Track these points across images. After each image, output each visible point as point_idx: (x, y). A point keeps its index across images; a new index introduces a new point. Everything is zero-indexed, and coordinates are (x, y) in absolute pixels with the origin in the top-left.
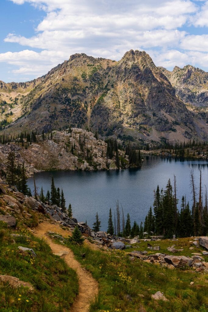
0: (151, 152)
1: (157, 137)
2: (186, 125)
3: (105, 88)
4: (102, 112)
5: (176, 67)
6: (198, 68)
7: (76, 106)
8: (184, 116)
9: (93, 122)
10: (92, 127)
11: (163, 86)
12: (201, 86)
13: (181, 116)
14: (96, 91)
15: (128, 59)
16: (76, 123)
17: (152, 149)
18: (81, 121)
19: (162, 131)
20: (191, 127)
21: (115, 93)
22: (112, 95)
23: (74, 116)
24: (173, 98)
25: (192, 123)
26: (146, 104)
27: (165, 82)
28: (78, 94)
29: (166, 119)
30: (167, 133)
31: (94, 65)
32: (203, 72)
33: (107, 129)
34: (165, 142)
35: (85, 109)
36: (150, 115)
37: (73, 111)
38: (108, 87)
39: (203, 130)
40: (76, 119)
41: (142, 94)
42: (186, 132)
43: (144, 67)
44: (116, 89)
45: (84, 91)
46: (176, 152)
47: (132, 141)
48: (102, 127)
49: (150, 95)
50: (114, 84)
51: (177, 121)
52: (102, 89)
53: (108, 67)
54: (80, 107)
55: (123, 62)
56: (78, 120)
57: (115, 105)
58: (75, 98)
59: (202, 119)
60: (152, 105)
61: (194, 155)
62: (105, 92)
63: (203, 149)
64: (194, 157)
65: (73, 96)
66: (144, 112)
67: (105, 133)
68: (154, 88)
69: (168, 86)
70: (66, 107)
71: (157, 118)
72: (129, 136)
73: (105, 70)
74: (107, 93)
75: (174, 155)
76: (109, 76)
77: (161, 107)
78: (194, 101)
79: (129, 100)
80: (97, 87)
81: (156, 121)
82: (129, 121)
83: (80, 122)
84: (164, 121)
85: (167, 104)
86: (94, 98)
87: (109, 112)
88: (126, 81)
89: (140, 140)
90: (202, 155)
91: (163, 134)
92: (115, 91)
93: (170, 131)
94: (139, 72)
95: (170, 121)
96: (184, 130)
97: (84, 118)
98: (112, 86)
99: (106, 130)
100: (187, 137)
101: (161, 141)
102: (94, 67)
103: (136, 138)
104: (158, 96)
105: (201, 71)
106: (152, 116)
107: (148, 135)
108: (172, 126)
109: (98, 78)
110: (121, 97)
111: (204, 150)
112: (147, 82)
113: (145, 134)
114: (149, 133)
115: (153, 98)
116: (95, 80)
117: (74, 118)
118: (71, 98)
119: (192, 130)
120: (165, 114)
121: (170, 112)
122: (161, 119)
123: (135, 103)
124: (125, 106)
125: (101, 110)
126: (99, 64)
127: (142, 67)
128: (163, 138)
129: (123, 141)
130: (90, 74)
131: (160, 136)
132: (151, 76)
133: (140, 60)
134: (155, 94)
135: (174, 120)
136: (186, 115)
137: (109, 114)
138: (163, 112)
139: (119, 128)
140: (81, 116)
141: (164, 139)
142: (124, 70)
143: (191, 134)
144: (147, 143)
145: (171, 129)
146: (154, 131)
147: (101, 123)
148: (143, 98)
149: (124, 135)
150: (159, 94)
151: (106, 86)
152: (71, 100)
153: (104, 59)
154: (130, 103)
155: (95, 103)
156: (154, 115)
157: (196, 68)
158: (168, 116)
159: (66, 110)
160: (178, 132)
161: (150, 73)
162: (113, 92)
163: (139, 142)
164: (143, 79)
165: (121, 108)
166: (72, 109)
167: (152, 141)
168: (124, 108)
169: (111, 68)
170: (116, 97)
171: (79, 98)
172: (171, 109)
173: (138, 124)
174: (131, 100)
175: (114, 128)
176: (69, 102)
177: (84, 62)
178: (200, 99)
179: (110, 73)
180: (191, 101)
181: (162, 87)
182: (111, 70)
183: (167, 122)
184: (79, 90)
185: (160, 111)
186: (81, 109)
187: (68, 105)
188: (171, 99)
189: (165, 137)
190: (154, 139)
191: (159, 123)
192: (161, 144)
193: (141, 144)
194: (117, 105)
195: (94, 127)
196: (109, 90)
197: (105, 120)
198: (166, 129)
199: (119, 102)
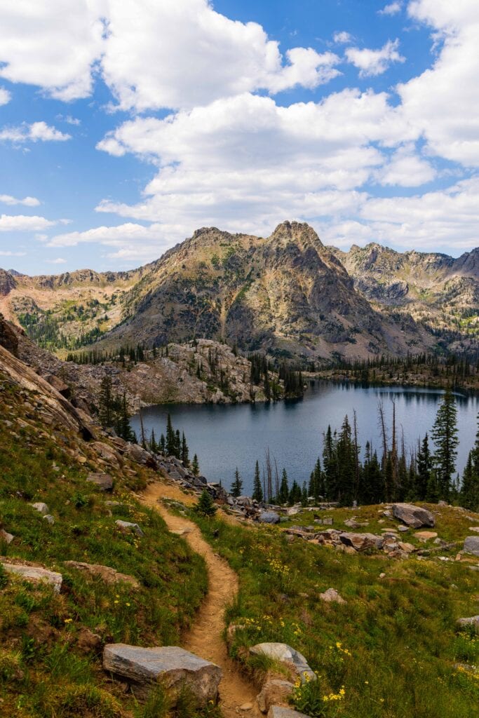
0: (318, 374)
1: (328, 353)
2: (371, 334)
3: (247, 279)
4: (243, 314)
5: (354, 245)
6: (387, 248)
7: (203, 306)
8: (368, 320)
9: (230, 329)
10: (228, 337)
11: (335, 275)
12: (392, 275)
13: (363, 319)
14: (234, 282)
15: (281, 235)
16: (204, 331)
17: (319, 370)
18: (211, 328)
19: (334, 342)
20: (378, 336)
21: (263, 286)
22: (258, 289)
23: (201, 321)
24: (350, 293)
25: (379, 330)
26: (309, 301)
27: (338, 268)
28: (206, 288)
29: (339, 324)
30: (341, 346)
31: (230, 245)
32: (395, 253)
33: (250, 340)
34: (339, 359)
35: (217, 310)
36: (316, 318)
37: (200, 314)
38: (252, 277)
39: (396, 340)
40: (204, 325)
41: (302, 286)
42: (371, 344)
43: (305, 247)
44: (264, 280)
45: (216, 283)
46: (355, 375)
47: (289, 358)
48: (243, 337)
49: (316, 288)
50: (260, 272)
51: (357, 328)
52: (243, 280)
53: (251, 247)
54: (210, 307)
55: (274, 239)
56: (207, 326)
57: (262, 303)
58: (202, 293)
59: (394, 324)
60: (319, 303)
61: (383, 378)
62: (247, 285)
63: (397, 369)
64: (384, 381)
65: (199, 291)
66: (307, 313)
67: (248, 346)
68: (321, 278)
69: (342, 274)
70: (189, 308)
71: (327, 323)
72: (285, 350)
73: (246, 251)
74: (250, 285)
75: (353, 378)
76: (253, 261)
77: (332, 306)
78: (382, 297)
79: (284, 296)
80: (234, 277)
81: (325, 327)
82: (284, 327)
83: (209, 330)
84: (337, 327)
85: (341, 302)
86: (231, 293)
87: (254, 315)
88: (278, 268)
89: (300, 356)
90: (395, 379)
91: (336, 347)
92: (263, 283)
93: (346, 343)
94: (298, 253)
95: (346, 327)
96: (367, 341)
97: (215, 324)
98: (258, 275)
99: (248, 342)
100: (372, 352)
101: (333, 357)
102: (230, 247)
103: (295, 354)
104: (328, 290)
105: (392, 251)
106: (319, 320)
107: (313, 349)
108: (349, 335)
109: (236, 264)
110: (271, 291)
111: (399, 371)
112: (311, 268)
113: (308, 348)
114: (315, 346)
115: (320, 292)
116: (233, 267)
117: (200, 324)
118: (196, 293)
119: (379, 340)
120: (339, 317)
121: (346, 313)
122: (332, 325)
123: (292, 301)
124: (277, 305)
125: (242, 312)
126: (237, 243)
127: (303, 247)
128: (336, 353)
129: (275, 358)
130: (224, 257)
131: (331, 350)
132: (316, 260)
133: (299, 236)
134: (322, 287)
135: (351, 325)
136: (370, 317)
137: (253, 317)
138: (335, 313)
139: (268, 338)
140: (211, 320)
141: (337, 355)
142: (275, 251)
143: (378, 346)
144: (311, 360)
145: (348, 340)
146: (322, 342)
147: (242, 332)
148: (304, 292)
149: (277, 349)
150: (329, 286)
151: (249, 276)
152: (195, 297)
153: (246, 235)
154: (285, 301)
155: (232, 302)
156: (322, 318)
157: (385, 247)
158: (343, 319)
159: (188, 312)
160: (359, 343)
161: (314, 256)
162: (260, 285)
163: (300, 359)
164: (304, 265)
165: (272, 308)
166: (198, 310)
167: (320, 358)
168: (277, 308)
169: (255, 249)
170: (264, 291)
171: (208, 294)
172: (347, 309)
173: (297, 332)
174: (286, 296)
175: (261, 339)
176: (193, 300)
177: (215, 241)
178: (391, 293)
179: (254, 256)
180: (378, 297)
181: (333, 276)
182: (256, 252)
183: (341, 329)
184: (208, 282)
185: (330, 312)
186: (211, 310)
187: (191, 304)
188: (348, 294)
189: (339, 351)
190: (322, 355)
191: (330, 330)
192: (333, 363)
193: (303, 362)
194: (265, 304)
195: (231, 337)
196: (253, 281)
197: (248, 327)
198: (340, 339)
199: (269, 299)
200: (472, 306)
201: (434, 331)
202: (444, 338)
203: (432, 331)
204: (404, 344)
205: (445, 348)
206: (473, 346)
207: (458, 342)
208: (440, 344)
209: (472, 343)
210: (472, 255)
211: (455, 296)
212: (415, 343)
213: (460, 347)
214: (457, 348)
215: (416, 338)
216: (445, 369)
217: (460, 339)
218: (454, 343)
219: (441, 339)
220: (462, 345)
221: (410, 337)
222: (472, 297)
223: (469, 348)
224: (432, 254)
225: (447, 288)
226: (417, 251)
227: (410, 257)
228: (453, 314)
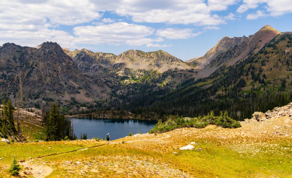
1: (69, 98)
2: (86, 89)
3: (31, 67)
5: (76, 49)
6: (90, 51)
7: (11, 80)
8: (84, 83)
9: (25, 90)
10: (24, 93)
11: (70, 65)
12: (93, 62)
13: (83, 83)
14: (25, 69)
15: (46, 48)
16: (12, 91)
18: (15, 90)
19: (71, 94)
20: (89, 90)
21: (39, 70)
22: (36, 72)
23: (10, 87)
24: (77, 73)
25: (89, 87)
26: (60, 77)
27: (71, 62)
28: (12, 71)
29: (73, 86)
30: (74, 95)
31: (21, 51)
32: (93, 53)
33: (34, 94)
35: (18, 81)
36: (63, 83)
37: (9, 83)
38: (33, 66)
39: (96, 91)
40: (12, 89)
41: (56, 70)
42: (86, 94)
43: (56, 53)
45: (16, 69)
47: (53, 101)
48: (31, 93)
49: (62, 71)
50: (37, 64)
51: (80, 87)
52: (29, 67)
53: (32, 53)
54: (14, 80)
55: (42, 50)
56: (13, 89)
57: (39, 78)
58: (10, 74)
59: (95, 84)
60: (64, 77)
62: (31, 70)
65: (8, 73)
66: (59, 82)
67: (33, 97)
68: (64, 66)
69: (73, 64)
70: (3, 81)
71: (68, 85)
72: (50, 98)
73: (29, 55)
74: (32, 70)
76: (33, 59)
77: (70, 78)
78: (89, 71)
79: (48, 74)
80: (25, 66)
81: (67, 87)
82: (49, 88)
83: (14, 90)
84: (72, 87)
85: (73, 76)
86: (24, 74)
87: (35, 83)
88: (45, 62)
89: (57, 100)
91: (72, 96)
92: (38, 69)
93: (76, 94)
94: (54, 56)
95: (76, 87)
96: (85, 92)
97: (17, 88)
98: (36, 65)
99: (34, 95)
100: (87, 97)
101: (71, 100)
102: (21, 52)
103: (55, 99)
104: (67, 72)
106: (64, 84)
107: (63, 97)
108: (77, 90)
109: (25, 60)
110: (43, 73)
112: (60, 62)
113: (60, 96)
114: (63, 96)
115: (64, 73)
116: (23, 62)
117: (10, 88)
118: (6, 74)
119: (90, 92)
120: (73, 83)
121: (76, 81)
122: (70, 86)
123: (52, 76)
124: (46, 78)
125: (30, 82)
126: (25, 51)
127: (55, 53)
128: (73, 98)
129: (46, 102)
130: (19, 57)
131: (70, 97)
132: (61, 59)
133: (53, 48)
134: (65, 70)
135: (78, 86)
138: (71, 81)
139: (43, 93)
140: (15, 86)
141: (73, 99)
142: (43, 55)
143: (89, 94)
144: (62, 102)
145: (77, 92)
146: (66, 93)
147: (30, 91)
148: (57, 73)
149: (47, 98)
150: (68, 70)
151: (32, 66)
152: (6, 76)
153: (29, 47)
154: (49, 77)
155: (25, 78)
156: (66, 83)
157: (89, 50)
158: (75, 84)
159: (3, 83)
160: (82, 93)
161: (61, 57)
162: (37, 70)
163: (57, 101)
164: (57, 61)
165: (43, 80)
166: (8, 82)
167: (66, 101)
168: (46, 80)
169: (34, 53)
170: (40, 73)
171: (13, 74)
172: (76, 79)
173: (55, 90)
174: (50, 74)
175: (39, 94)
176: (5, 77)
177: (14, 49)
178: (93, 70)
179: (33, 57)
180: (87, 71)
182: (34, 55)
183: (74, 88)
184: (12, 69)
185: (69, 81)
186: (14, 82)
187: (5, 79)
188: (76, 73)
189: (74, 97)
190: (67, 99)
191: (69, 88)
192: (72, 103)
193: (59, 103)
194: (40, 78)
195: (25, 93)
196: (34, 68)
197: (33, 89)
198: (74, 92)
199: (42, 76)
200: (124, 75)
201: (111, 86)
202: (114, 89)
203: (109, 86)
204: (100, 93)
205: (115, 93)
206: (125, 92)
207: (120, 91)
208: (113, 92)
209: (125, 91)
210: (123, 54)
211: (118, 71)
212: (104, 92)
213: (120, 93)
214: (119, 93)
215: (104, 89)
216: (117, 112)
217: (120, 90)
218: (119, 91)
219: (113, 90)
220: (121, 92)
221: (102, 89)
222: (124, 72)
223: (124, 93)
224: (108, 54)
225: (114, 68)
226: (102, 52)
227: (100, 55)
228: (117, 79)
